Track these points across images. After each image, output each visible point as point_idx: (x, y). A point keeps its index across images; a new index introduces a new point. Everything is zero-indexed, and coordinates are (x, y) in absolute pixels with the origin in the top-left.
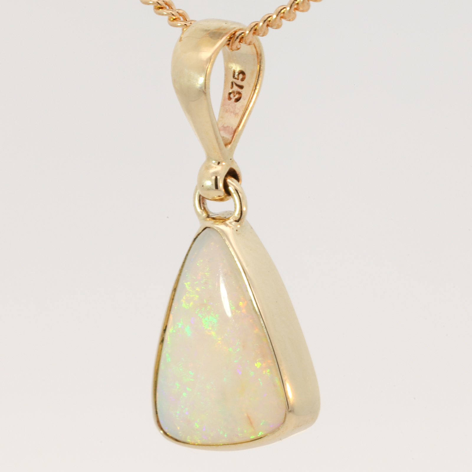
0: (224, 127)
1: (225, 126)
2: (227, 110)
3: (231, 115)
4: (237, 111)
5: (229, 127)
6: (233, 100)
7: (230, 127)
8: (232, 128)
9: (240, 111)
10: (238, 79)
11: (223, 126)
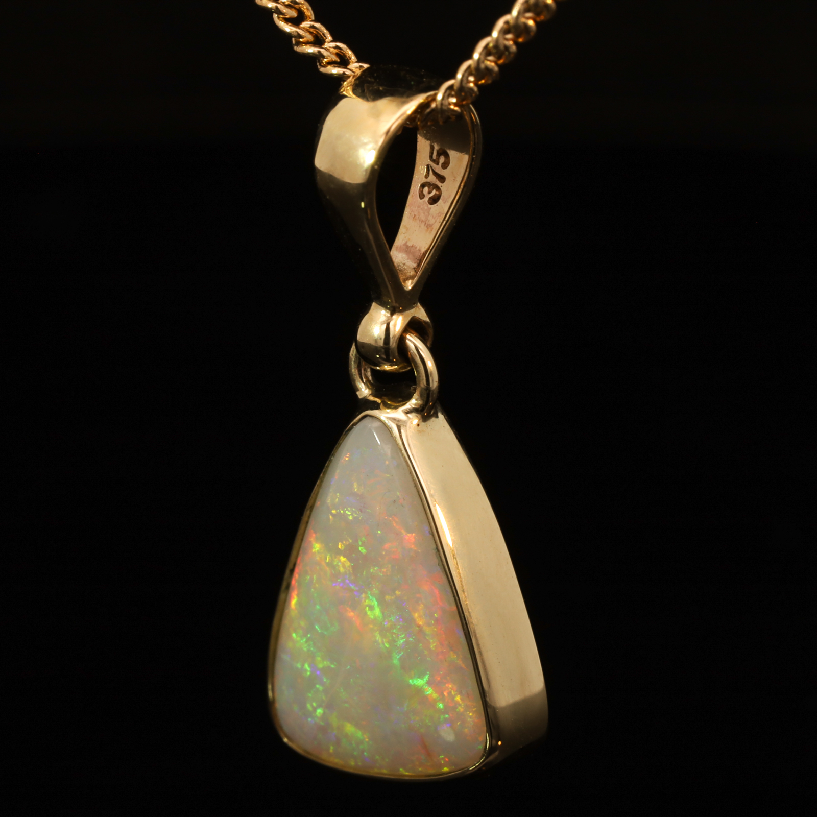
0: (407, 247)
1: (410, 244)
2: (415, 216)
3: (420, 227)
4: (432, 221)
5: (416, 248)
6: (426, 199)
7: (418, 249)
8: (419, 250)
9: (436, 221)
10: (437, 164)
11: (406, 244)
